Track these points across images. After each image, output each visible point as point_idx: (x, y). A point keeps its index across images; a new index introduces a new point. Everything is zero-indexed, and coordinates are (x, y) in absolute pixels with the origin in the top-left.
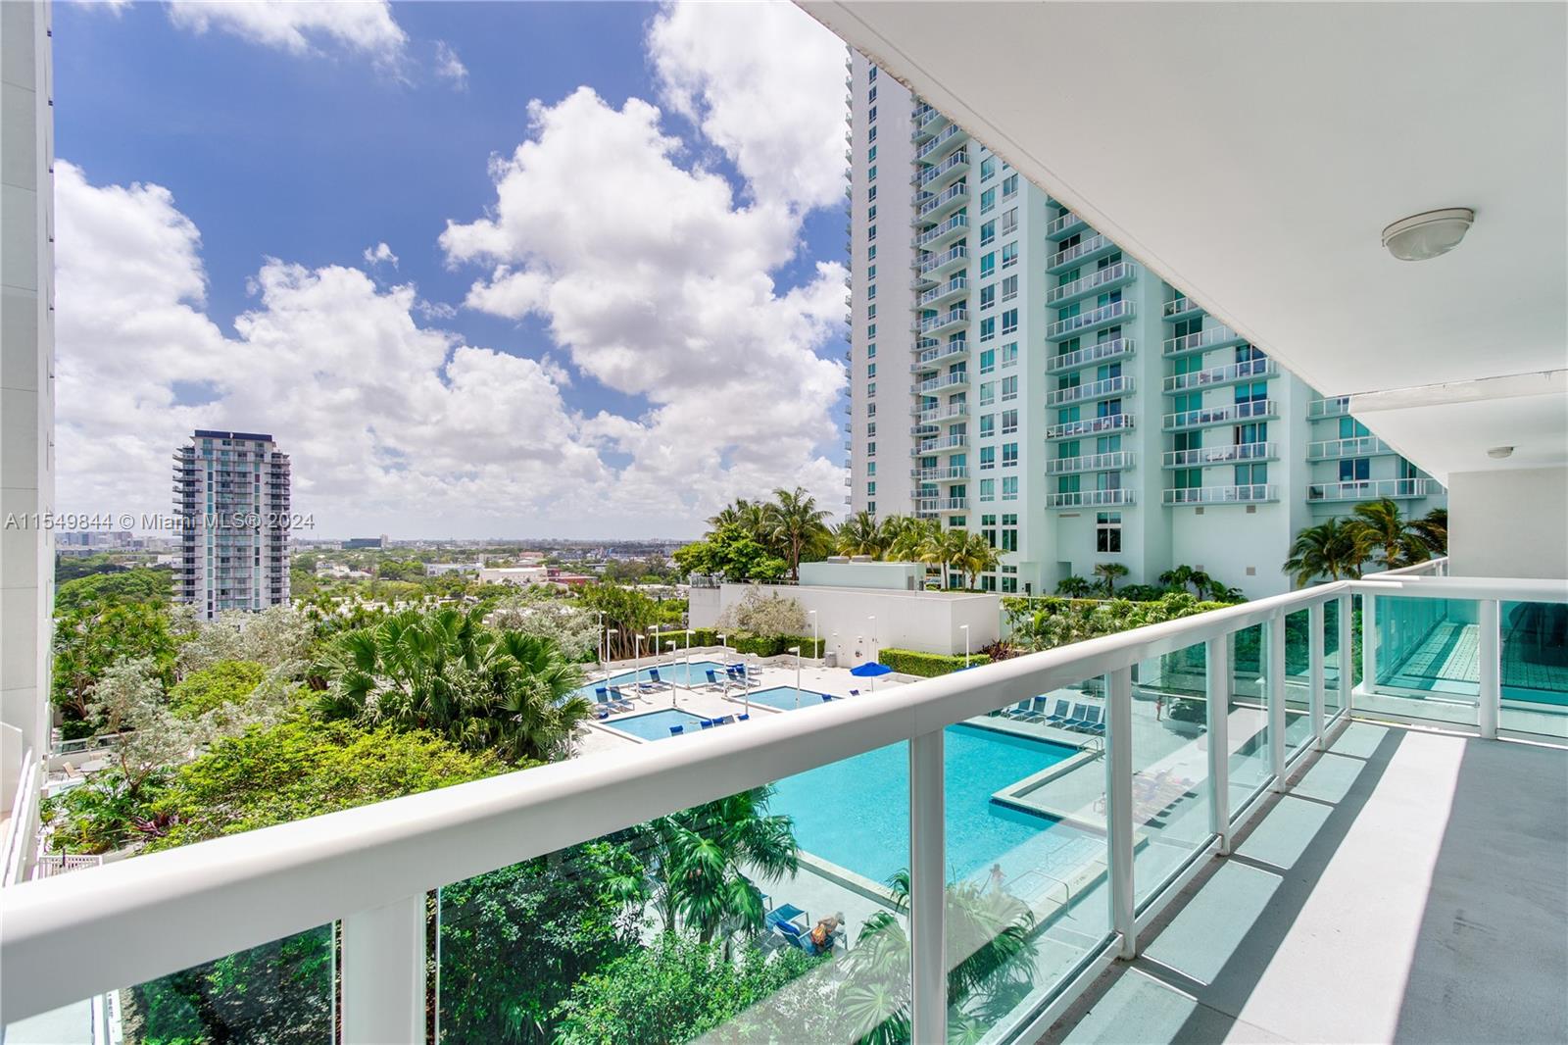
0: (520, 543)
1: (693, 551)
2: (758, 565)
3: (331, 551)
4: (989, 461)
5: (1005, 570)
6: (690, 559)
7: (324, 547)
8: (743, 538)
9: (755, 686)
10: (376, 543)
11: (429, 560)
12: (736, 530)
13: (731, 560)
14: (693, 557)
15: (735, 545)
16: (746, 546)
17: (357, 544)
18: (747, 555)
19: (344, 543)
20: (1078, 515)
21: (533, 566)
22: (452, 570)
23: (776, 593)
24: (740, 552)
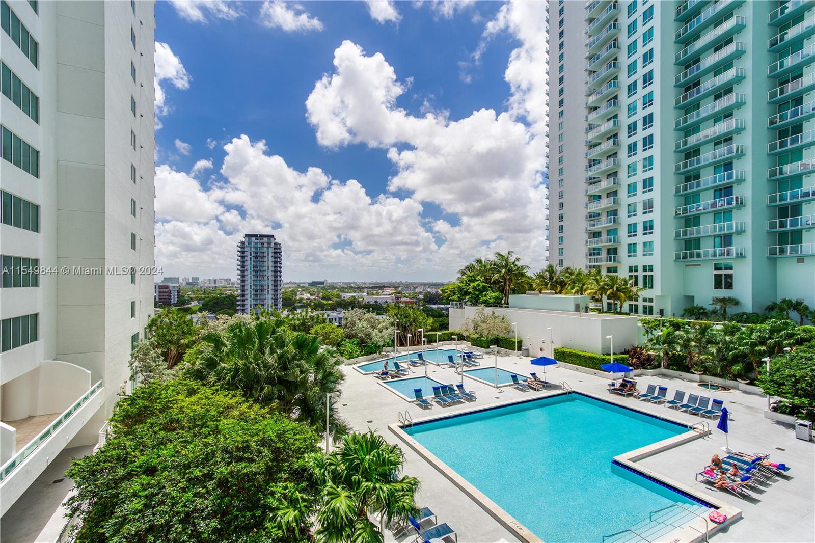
0: (384, 283)
1: (451, 287)
2: (485, 296)
3: (304, 287)
4: (634, 232)
5: (645, 300)
6: (449, 292)
7: (301, 285)
8: (477, 281)
9: (476, 366)
10: (322, 283)
11: (343, 292)
12: (473, 276)
13: (470, 293)
14: (451, 291)
15: (472, 284)
16: (479, 285)
17: (314, 284)
18: (479, 290)
19: (309, 283)
20: (700, 265)
21: (389, 295)
22: (352, 296)
23: (493, 312)
24: (475, 288)
